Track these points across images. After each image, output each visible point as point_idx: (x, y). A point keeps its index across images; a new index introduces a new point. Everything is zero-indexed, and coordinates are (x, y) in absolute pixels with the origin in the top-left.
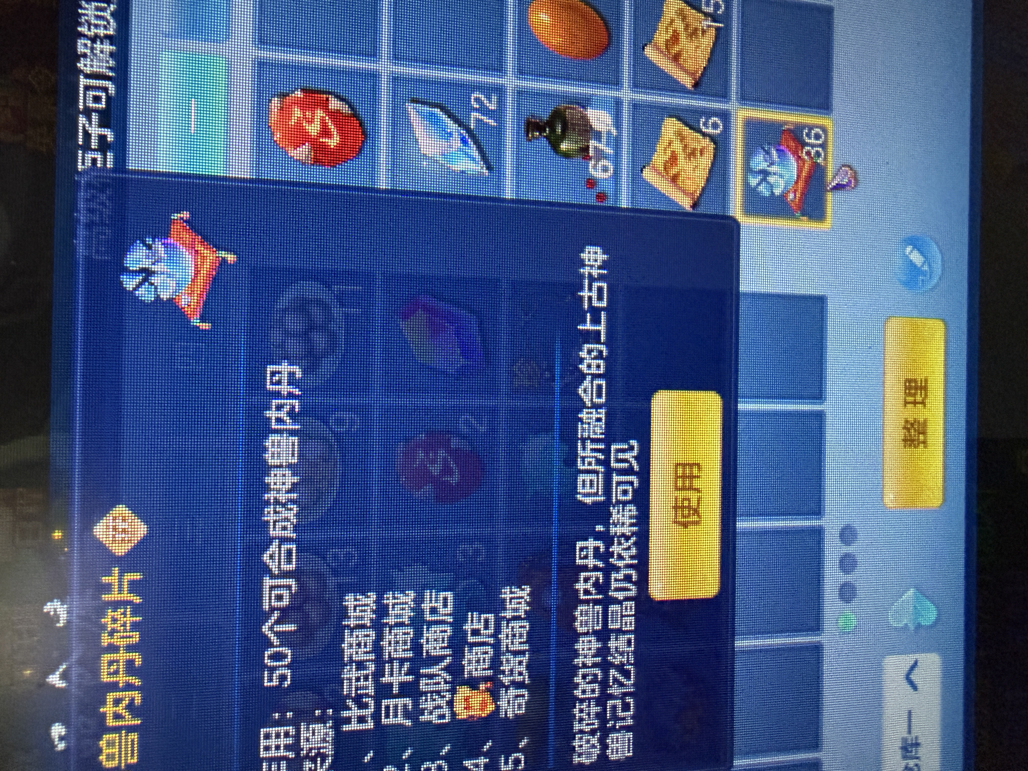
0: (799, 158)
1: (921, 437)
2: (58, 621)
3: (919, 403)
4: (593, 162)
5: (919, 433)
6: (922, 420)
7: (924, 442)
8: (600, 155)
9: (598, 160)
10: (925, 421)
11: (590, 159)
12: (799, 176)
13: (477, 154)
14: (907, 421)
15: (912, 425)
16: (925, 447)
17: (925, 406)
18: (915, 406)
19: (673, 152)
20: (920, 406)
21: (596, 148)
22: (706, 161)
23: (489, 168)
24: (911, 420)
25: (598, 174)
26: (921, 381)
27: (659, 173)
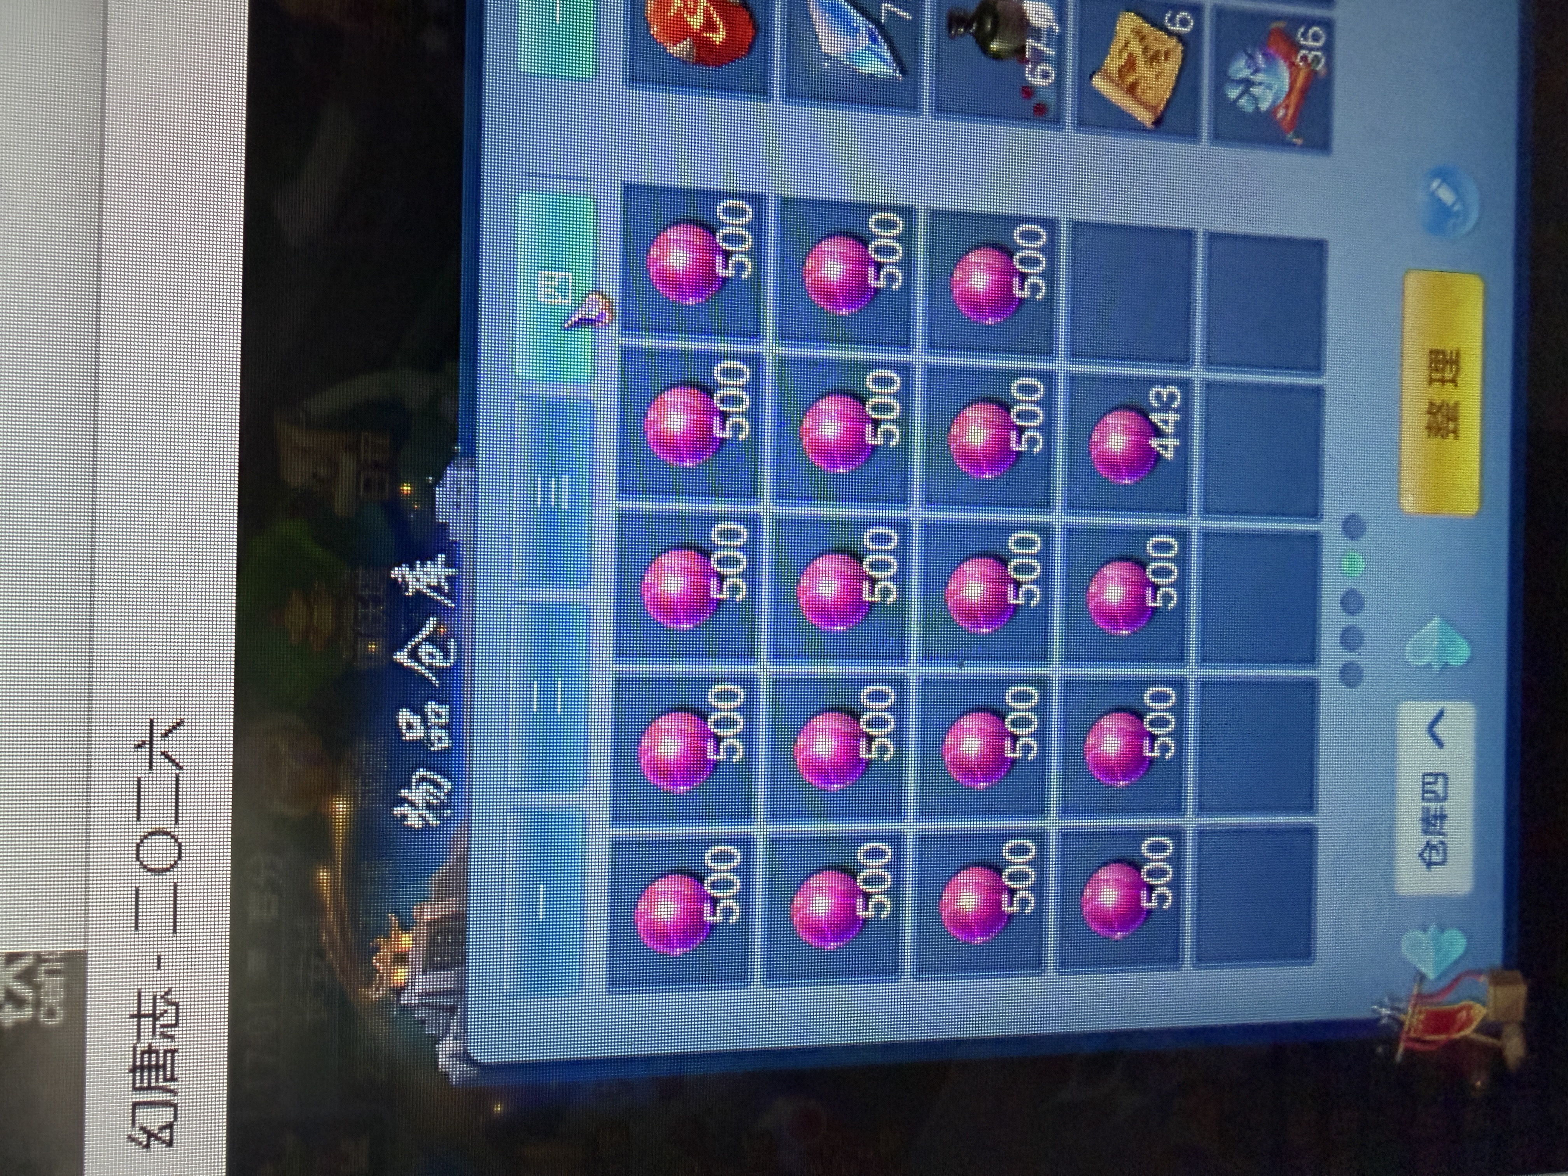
0: (1292, 65)
1: (1451, 426)
2: (407, 590)
3: (1449, 381)
4: (1030, 66)
5: (1449, 419)
6: (1452, 403)
7: (1455, 432)
8: (1039, 58)
9: (1036, 63)
10: (1457, 404)
11: (1027, 62)
12: (1292, 88)
13: (889, 54)
14: (1432, 404)
15: (1440, 408)
16: (1456, 438)
17: (1456, 386)
18: (1443, 385)
19: (1130, 55)
20: (1449, 386)
21: (1034, 49)
22: (1171, 67)
23: (903, 71)
24: (1438, 402)
25: (1038, 81)
26: (1451, 353)
27: (1112, 81)
